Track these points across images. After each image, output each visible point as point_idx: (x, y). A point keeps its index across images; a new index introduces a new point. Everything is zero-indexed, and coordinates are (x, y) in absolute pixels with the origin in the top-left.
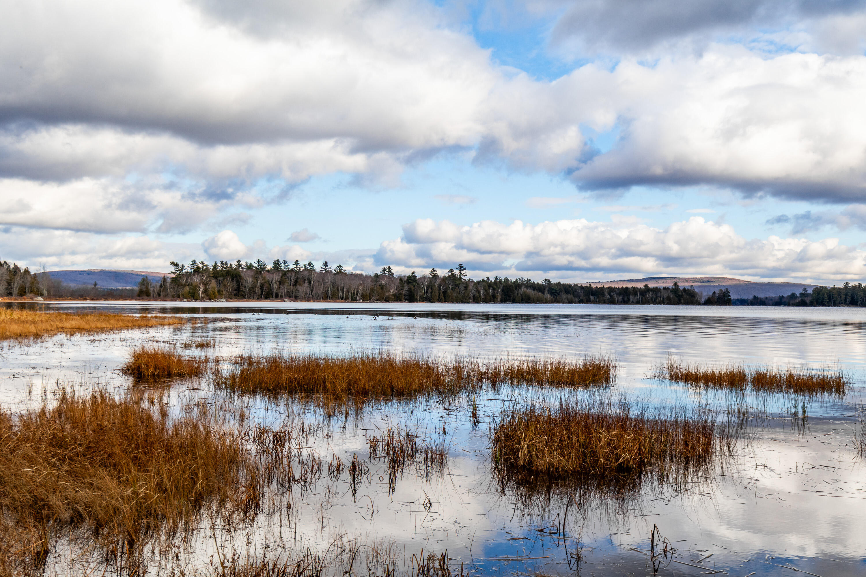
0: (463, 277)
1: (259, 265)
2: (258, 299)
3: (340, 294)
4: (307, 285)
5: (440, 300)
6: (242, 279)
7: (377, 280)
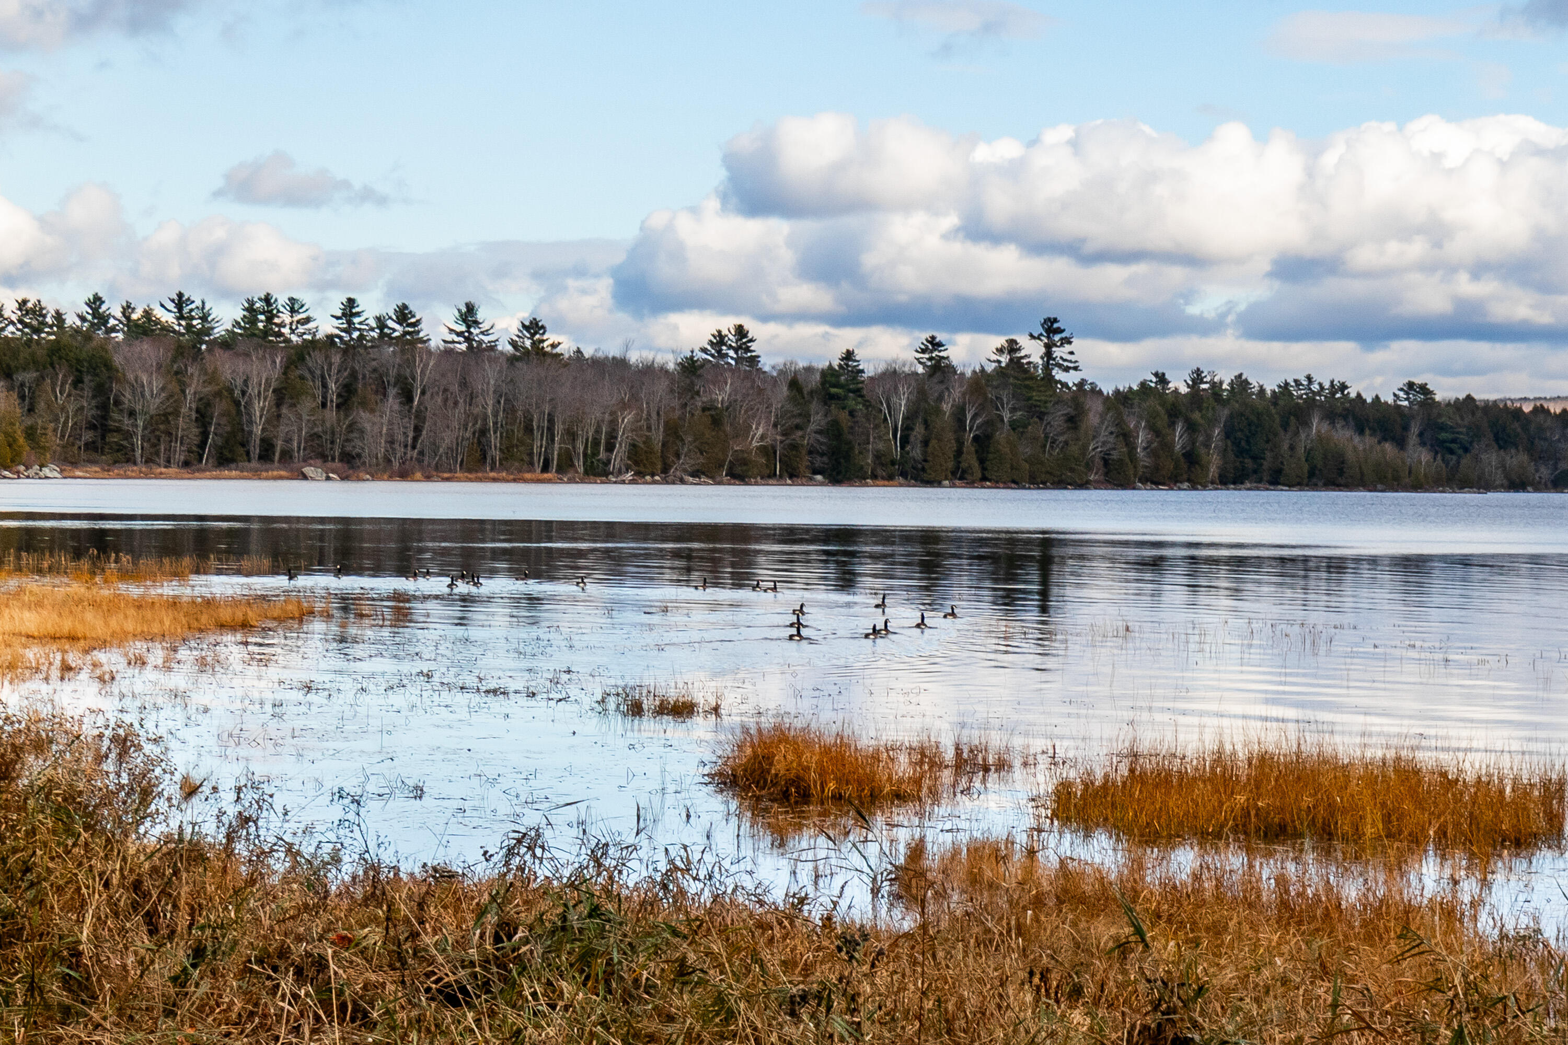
0: (1059, 375)
1: (181, 317)
2: (186, 464)
3: (539, 444)
4: (396, 407)
5: (964, 472)
6: (118, 381)
7: (692, 384)
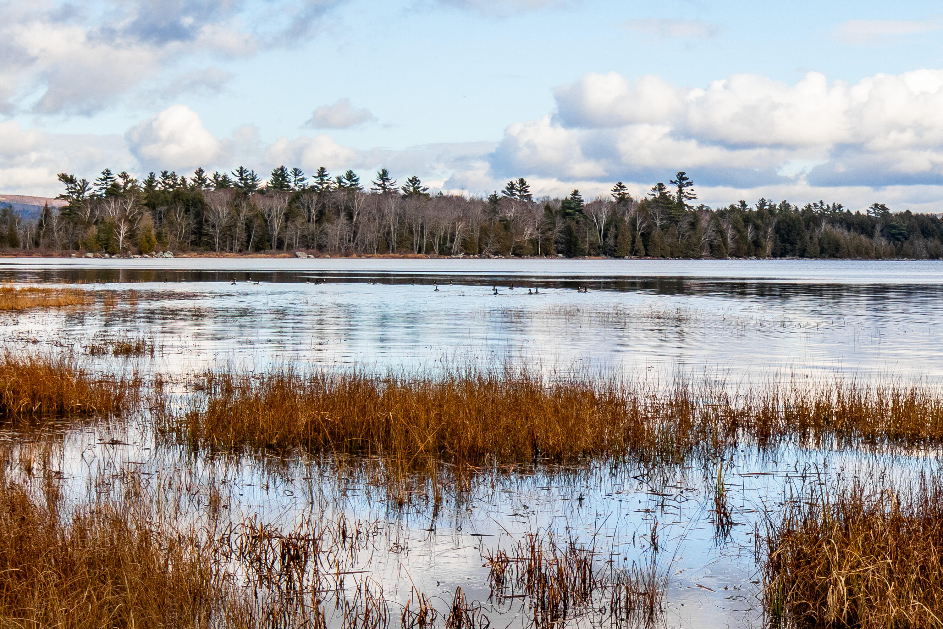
0: (686, 201)
1: (242, 179)
2: (240, 251)
3: (416, 239)
4: (345, 222)
5: (636, 251)
6: (207, 210)
7: (495, 208)
